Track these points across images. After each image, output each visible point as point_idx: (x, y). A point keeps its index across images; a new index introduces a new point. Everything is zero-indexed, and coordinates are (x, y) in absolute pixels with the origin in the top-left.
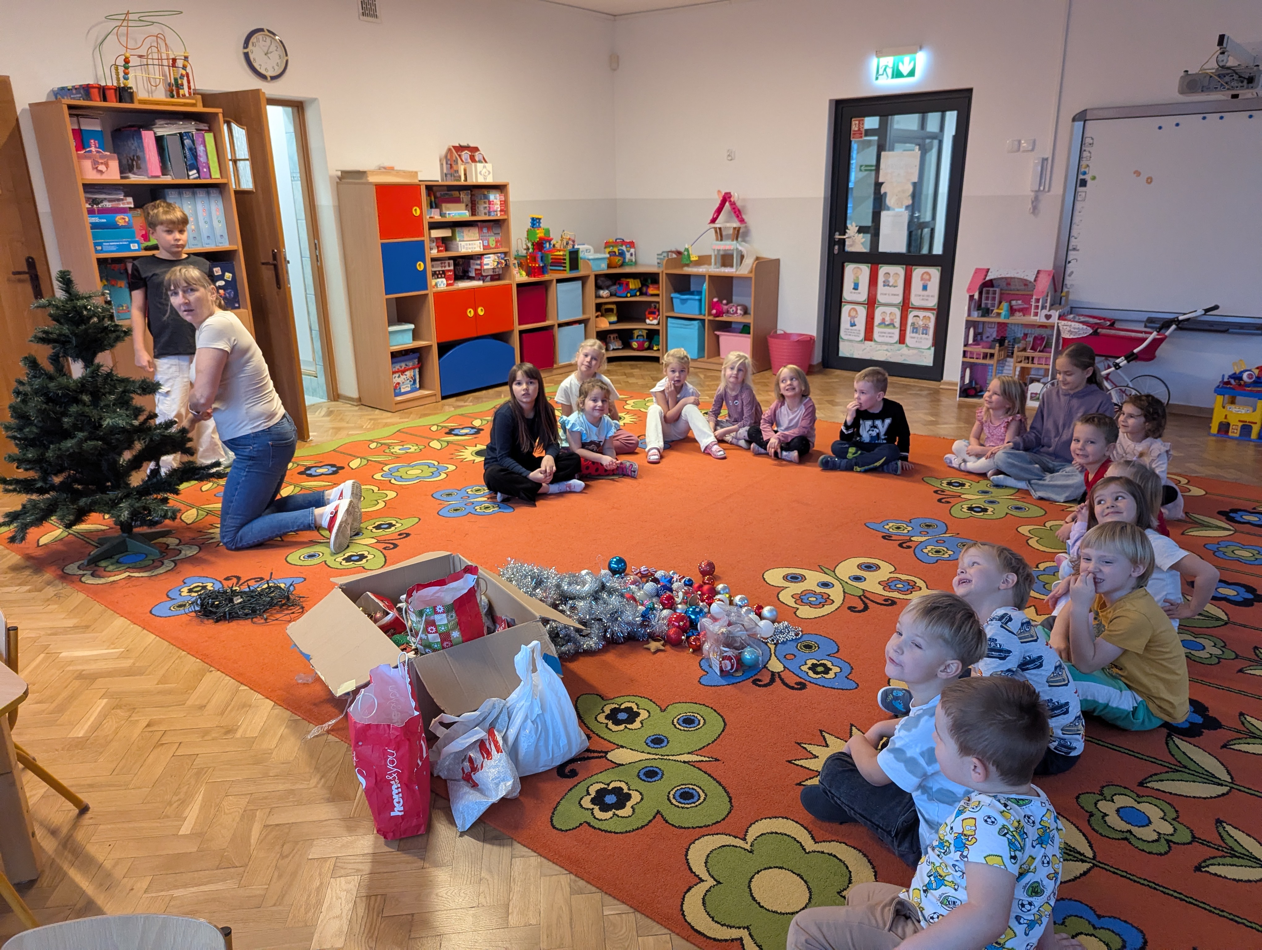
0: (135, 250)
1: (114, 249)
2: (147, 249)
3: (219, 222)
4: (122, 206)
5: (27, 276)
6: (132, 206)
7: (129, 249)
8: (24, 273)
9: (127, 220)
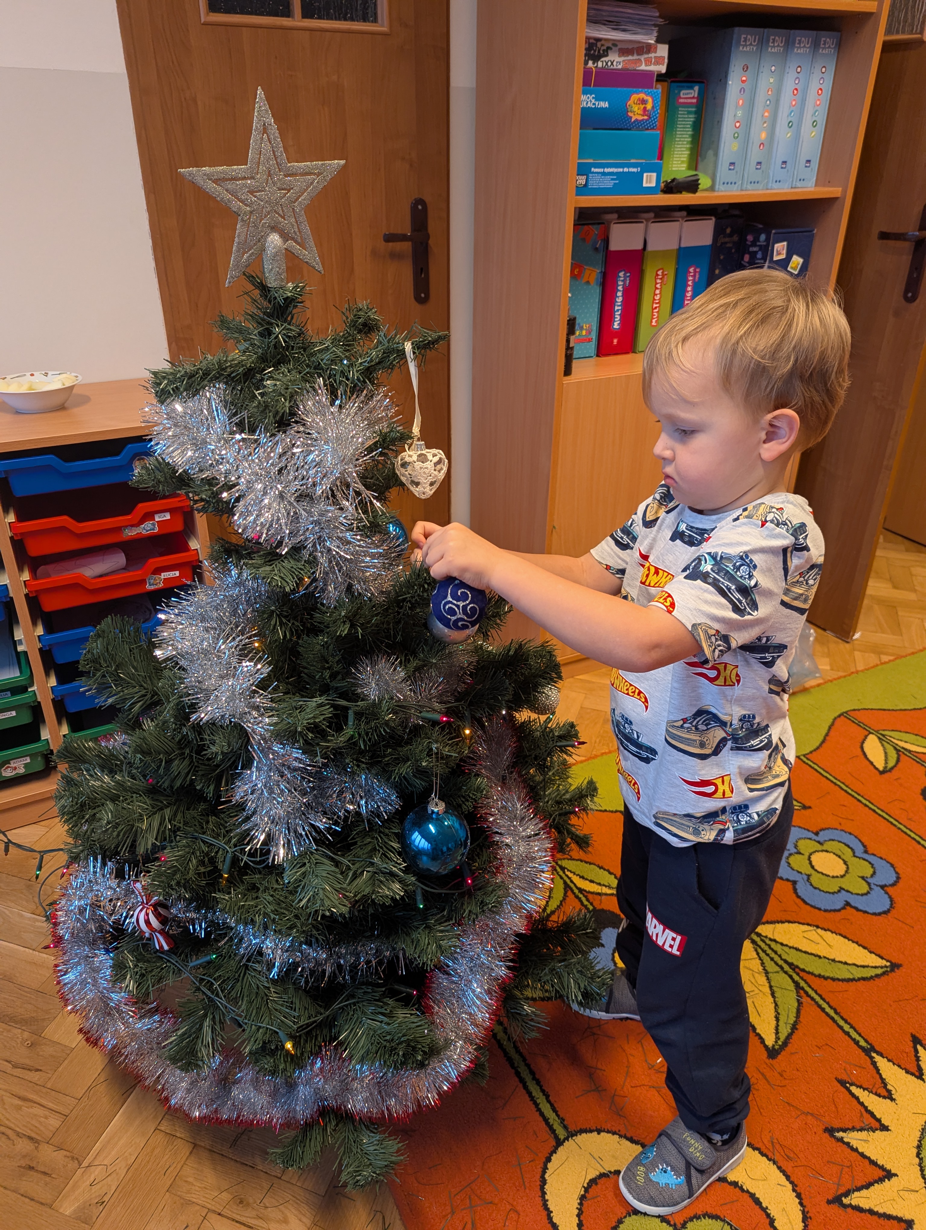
0: (650, 191)
1: (608, 183)
2: (671, 188)
3: (814, 124)
4: (643, 67)
5: (406, 247)
6: (663, 69)
7: (638, 188)
8: (403, 238)
9: (649, 106)
